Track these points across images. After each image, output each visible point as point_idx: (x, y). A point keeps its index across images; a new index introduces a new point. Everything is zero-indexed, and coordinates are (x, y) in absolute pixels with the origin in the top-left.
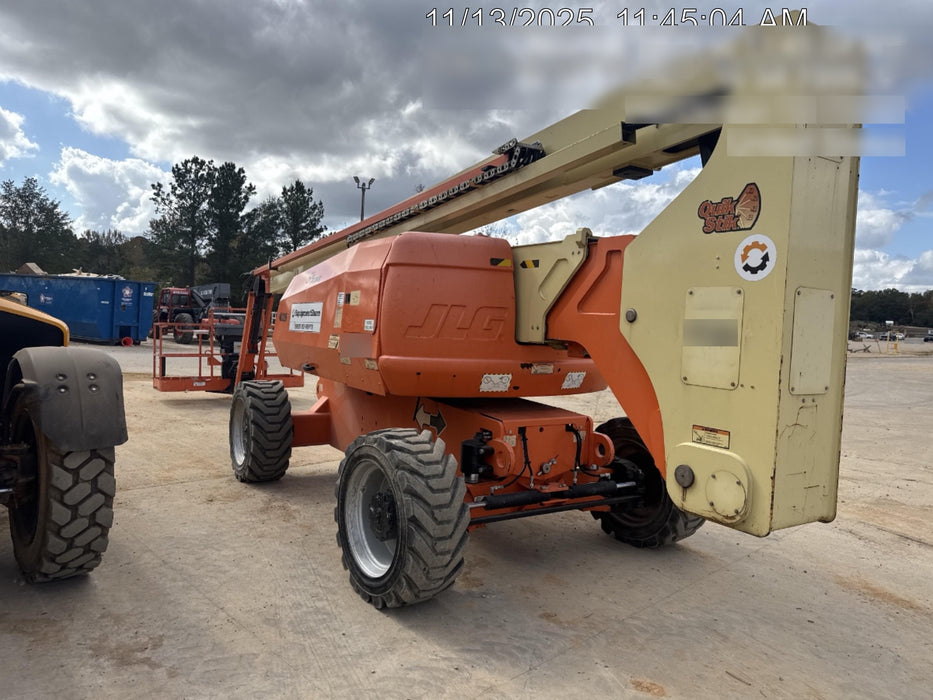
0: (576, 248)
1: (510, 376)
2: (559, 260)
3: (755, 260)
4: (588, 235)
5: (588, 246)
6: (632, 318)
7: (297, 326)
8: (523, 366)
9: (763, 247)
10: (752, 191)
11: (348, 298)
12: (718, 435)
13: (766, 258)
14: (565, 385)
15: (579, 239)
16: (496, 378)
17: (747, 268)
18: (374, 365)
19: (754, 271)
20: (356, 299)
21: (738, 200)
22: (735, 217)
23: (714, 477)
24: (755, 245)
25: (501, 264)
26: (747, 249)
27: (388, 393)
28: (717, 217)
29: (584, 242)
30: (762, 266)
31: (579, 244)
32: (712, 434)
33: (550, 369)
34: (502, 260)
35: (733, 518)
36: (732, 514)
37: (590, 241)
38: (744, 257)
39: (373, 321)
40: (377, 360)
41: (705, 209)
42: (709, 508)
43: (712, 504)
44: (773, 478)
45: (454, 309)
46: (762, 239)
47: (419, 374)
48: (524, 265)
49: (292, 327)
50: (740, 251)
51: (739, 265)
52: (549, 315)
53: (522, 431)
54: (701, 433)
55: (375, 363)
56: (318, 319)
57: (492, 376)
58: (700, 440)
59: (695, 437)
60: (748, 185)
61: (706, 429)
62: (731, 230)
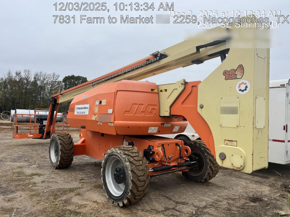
0: (181, 85)
1: (158, 127)
2: (174, 89)
3: (243, 87)
4: (184, 81)
5: (185, 85)
6: (202, 107)
7: (78, 113)
8: (162, 124)
9: (245, 84)
10: (241, 67)
11: (101, 102)
12: (233, 142)
13: (246, 87)
14: (174, 131)
15: (182, 82)
16: (153, 128)
17: (240, 90)
18: (112, 125)
19: (243, 91)
20: (104, 102)
21: (236, 70)
22: (235, 75)
23: (232, 155)
24: (243, 83)
25: (154, 91)
26: (240, 84)
27: (117, 134)
28: (229, 75)
29: (184, 83)
30: (245, 89)
31: (182, 84)
32: (231, 142)
33: (169, 125)
34: (154, 90)
35: (240, 168)
36: (240, 167)
37: (185, 83)
38: (239, 87)
39: (112, 110)
40: (113, 123)
41: (225, 73)
42: (231, 165)
43: (232, 164)
44: (252, 155)
45: (140, 105)
46: (245, 81)
47: (128, 127)
48: (161, 91)
49: (76, 113)
50: (238, 85)
51: (238, 89)
52: (171, 107)
53: (163, 145)
54: (227, 142)
55: (113, 124)
56: (88, 110)
57: (152, 127)
58: (227, 144)
59: (225, 143)
60: (239, 65)
61: (228, 140)
62: (234, 79)
